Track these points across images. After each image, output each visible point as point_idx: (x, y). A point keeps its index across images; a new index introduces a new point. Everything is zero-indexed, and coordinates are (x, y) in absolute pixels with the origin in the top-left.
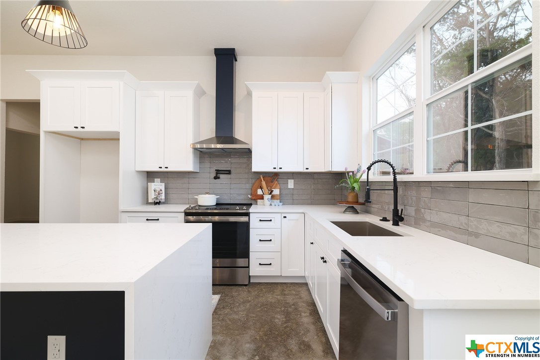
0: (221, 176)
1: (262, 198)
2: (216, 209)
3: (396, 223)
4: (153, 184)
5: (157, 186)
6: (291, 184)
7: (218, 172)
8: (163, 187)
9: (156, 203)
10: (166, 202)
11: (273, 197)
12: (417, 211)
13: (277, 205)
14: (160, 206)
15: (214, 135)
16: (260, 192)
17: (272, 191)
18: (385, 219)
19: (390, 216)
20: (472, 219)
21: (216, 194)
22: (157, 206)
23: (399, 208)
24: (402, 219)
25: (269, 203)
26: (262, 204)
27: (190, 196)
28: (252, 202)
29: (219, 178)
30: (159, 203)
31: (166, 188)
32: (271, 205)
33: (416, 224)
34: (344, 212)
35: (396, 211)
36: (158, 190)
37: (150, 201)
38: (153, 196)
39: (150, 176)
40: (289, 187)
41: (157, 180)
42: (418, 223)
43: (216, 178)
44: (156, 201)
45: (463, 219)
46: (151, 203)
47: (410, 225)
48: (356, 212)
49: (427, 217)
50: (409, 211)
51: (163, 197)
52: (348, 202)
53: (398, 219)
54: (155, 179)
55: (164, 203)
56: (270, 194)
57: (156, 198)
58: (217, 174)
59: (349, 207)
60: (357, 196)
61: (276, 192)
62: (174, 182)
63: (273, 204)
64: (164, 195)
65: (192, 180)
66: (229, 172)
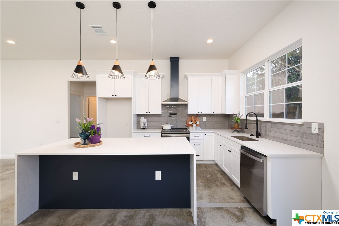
0: (172, 116)
1: (192, 125)
2: (171, 131)
3: (257, 137)
6: (205, 119)
7: (171, 114)
11: (197, 125)
12: (266, 132)
13: (199, 129)
14: (145, 130)
16: (190, 123)
17: (196, 123)
18: (252, 135)
19: (255, 134)
20: (285, 135)
21: (171, 124)
22: (144, 130)
23: (259, 131)
24: (260, 135)
26: (191, 128)
27: (158, 125)
28: (187, 127)
29: (171, 117)
30: (145, 128)
31: (147, 122)
32: (196, 129)
33: (265, 137)
34: (233, 132)
35: (257, 132)
36: (144, 122)
37: (141, 127)
38: (143, 126)
39: (139, 116)
40: (204, 120)
42: (266, 137)
44: (143, 128)
45: (283, 135)
46: (141, 129)
47: (263, 137)
48: (238, 132)
49: (270, 134)
50: (263, 132)
51: (146, 126)
52: (235, 128)
53: (258, 135)
54: (142, 118)
55: (147, 128)
56: (195, 124)
57: (144, 126)
58: (170, 115)
59: (235, 130)
60: (238, 125)
61: (198, 123)
62: (151, 118)
63: (197, 129)
64: (146, 124)
65: (158, 118)
66: (176, 114)
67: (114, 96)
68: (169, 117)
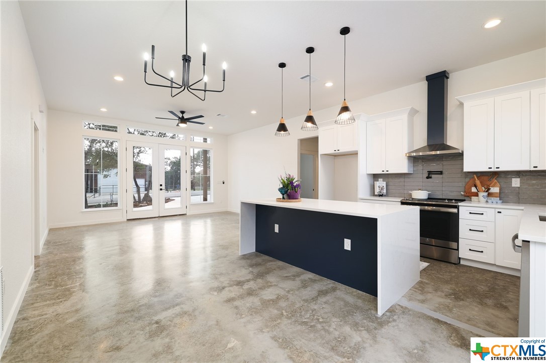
0: (433, 176)
1: (476, 195)
2: (426, 201)
4: (378, 182)
5: (380, 184)
6: (516, 182)
8: (384, 184)
9: (380, 196)
10: (387, 195)
11: (490, 195)
13: (495, 201)
15: (426, 144)
16: (474, 190)
17: (489, 189)
21: (428, 191)
22: (381, 197)
25: (485, 200)
26: (476, 200)
27: (406, 192)
28: (466, 198)
29: (431, 178)
30: (382, 196)
31: (387, 186)
32: (487, 201)
36: (381, 186)
37: (376, 193)
38: (378, 191)
39: (376, 177)
40: (513, 186)
41: (381, 180)
43: (428, 178)
44: (380, 194)
46: (376, 196)
51: (385, 191)
54: (379, 179)
55: (385, 196)
56: (486, 192)
57: (380, 192)
58: (429, 174)
61: (495, 190)
62: (393, 181)
63: (489, 201)
64: (385, 190)
65: (407, 180)
66: (441, 173)
67: (337, 151)
68: (427, 178)
